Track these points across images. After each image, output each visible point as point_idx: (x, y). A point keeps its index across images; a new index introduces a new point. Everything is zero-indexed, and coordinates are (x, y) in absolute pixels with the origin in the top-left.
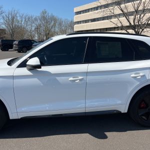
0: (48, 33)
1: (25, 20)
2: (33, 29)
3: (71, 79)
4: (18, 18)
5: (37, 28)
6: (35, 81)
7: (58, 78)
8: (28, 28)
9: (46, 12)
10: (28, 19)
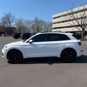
0: (38, 29)
1: (26, 23)
2: (30, 27)
3: (42, 46)
4: (23, 22)
5: (32, 27)
6: (31, 47)
7: (38, 46)
8: (28, 27)
9: (37, 18)
10: (28, 22)
